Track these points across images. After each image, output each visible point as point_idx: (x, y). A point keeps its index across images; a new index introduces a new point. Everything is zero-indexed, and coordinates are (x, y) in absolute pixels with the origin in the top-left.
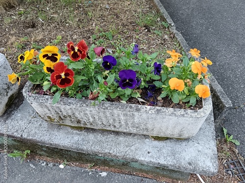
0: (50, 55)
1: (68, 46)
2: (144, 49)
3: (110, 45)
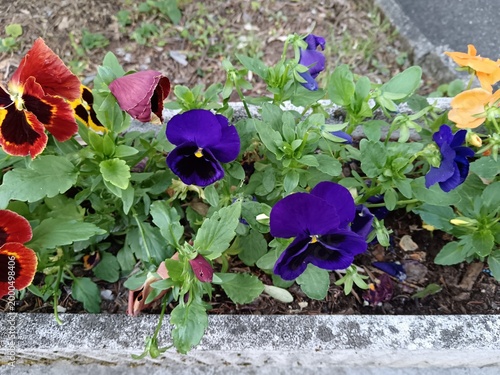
2: (280, 41)
3: (178, 38)
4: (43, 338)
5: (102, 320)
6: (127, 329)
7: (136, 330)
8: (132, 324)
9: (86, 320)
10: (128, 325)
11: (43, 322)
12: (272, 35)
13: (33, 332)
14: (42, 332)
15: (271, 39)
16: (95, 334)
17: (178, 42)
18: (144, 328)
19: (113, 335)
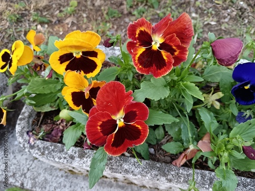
0: (78, 55)
1: (132, 30)
2: (210, 24)
3: (157, 17)
4: (126, 170)
5: (158, 165)
6: (172, 173)
7: (178, 174)
8: (175, 170)
9: (149, 164)
10: (173, 171)
11: (126, 161)
12: (206, 21)
13: (121, 165)
14: (126, 166)
15: (206, 23)
16: (154, 172)
17: (156, 19)
18: (182, 174)
19: (165, 175)
